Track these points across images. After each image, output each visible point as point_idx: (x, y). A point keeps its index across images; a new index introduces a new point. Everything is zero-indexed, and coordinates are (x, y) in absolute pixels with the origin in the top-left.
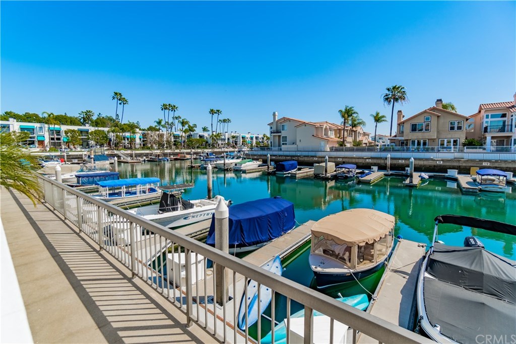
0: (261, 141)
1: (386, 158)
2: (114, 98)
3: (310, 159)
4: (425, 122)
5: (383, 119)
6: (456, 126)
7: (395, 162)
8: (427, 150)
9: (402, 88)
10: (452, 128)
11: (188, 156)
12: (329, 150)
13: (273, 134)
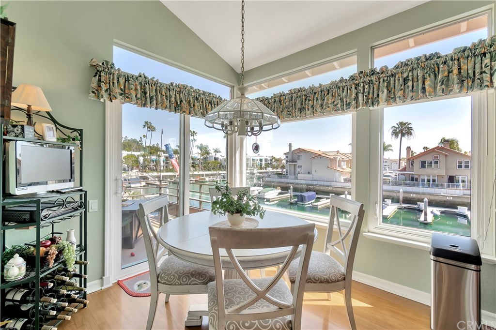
0: (269, 162)
1: (399, 192)
2: (144, 126)
3: (326, 189)
4: (433, 160)
5: (389, 148)
6: (463, 165)
7: (407, 195)
8: (437, 186)
9: (408, 125)
10: (460, 167)
11: (207, 179)
12: (343, 181)
13: (288, 163)
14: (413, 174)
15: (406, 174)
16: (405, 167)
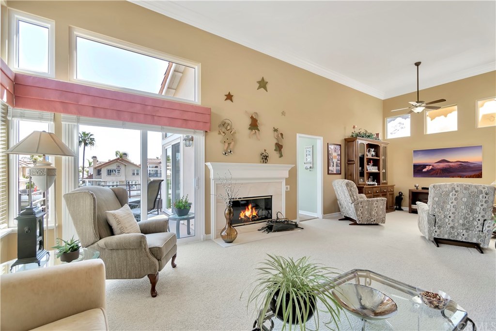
4: (117, 169)
9: (90, 135)
10: (134, 174)
14: (100, 181)
15: (93, 181)
16: (91, 175)
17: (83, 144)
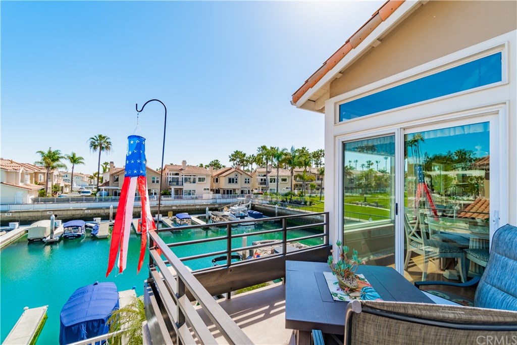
5: (80, 161)
6: (156, 181)
10: (153, 182)
14: (118, 189)
15: (109, 189)
16: (106, 182)
17: (99, 148)
